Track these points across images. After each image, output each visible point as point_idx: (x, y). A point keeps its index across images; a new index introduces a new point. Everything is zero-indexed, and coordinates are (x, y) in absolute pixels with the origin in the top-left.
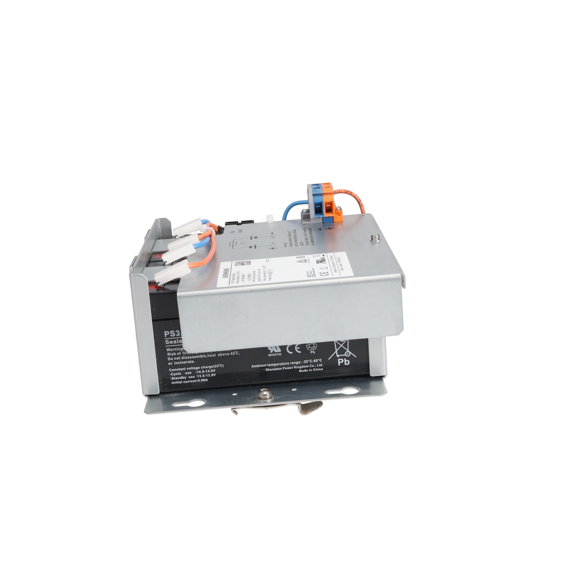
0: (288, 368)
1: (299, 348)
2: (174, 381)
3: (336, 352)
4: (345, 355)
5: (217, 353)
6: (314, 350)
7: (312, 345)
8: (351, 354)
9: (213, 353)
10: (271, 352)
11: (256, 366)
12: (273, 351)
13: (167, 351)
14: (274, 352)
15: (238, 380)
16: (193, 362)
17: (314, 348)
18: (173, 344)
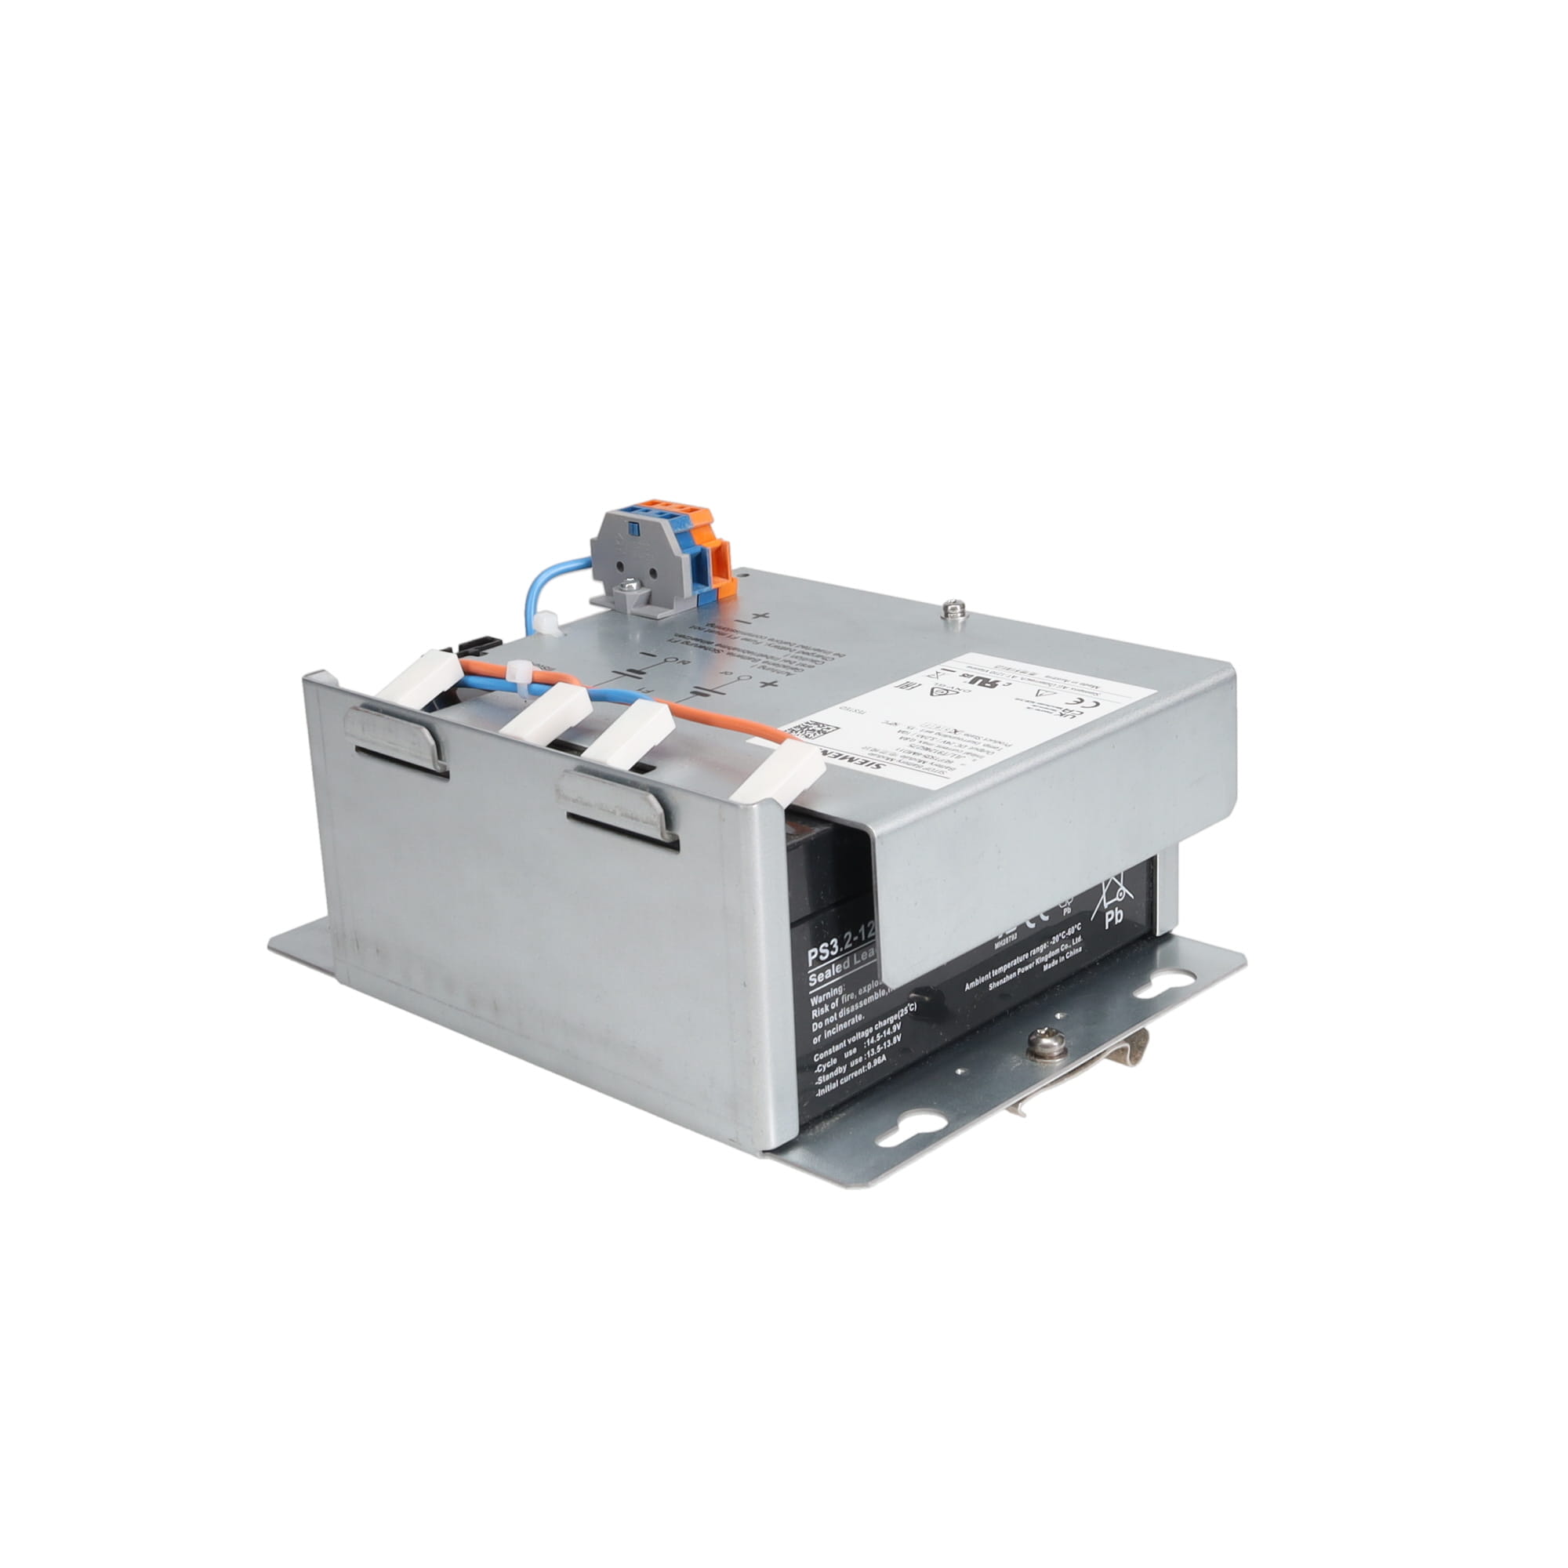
0: (1027, 968)
2: (824, 1085)
3: (1103, 897)
4: (1117, 899)
8: (1126, 893)
11: (973, 984)
13: (811, 1004)
14: (1004, 936)
16: (860, 1018)
18: (825, 981)
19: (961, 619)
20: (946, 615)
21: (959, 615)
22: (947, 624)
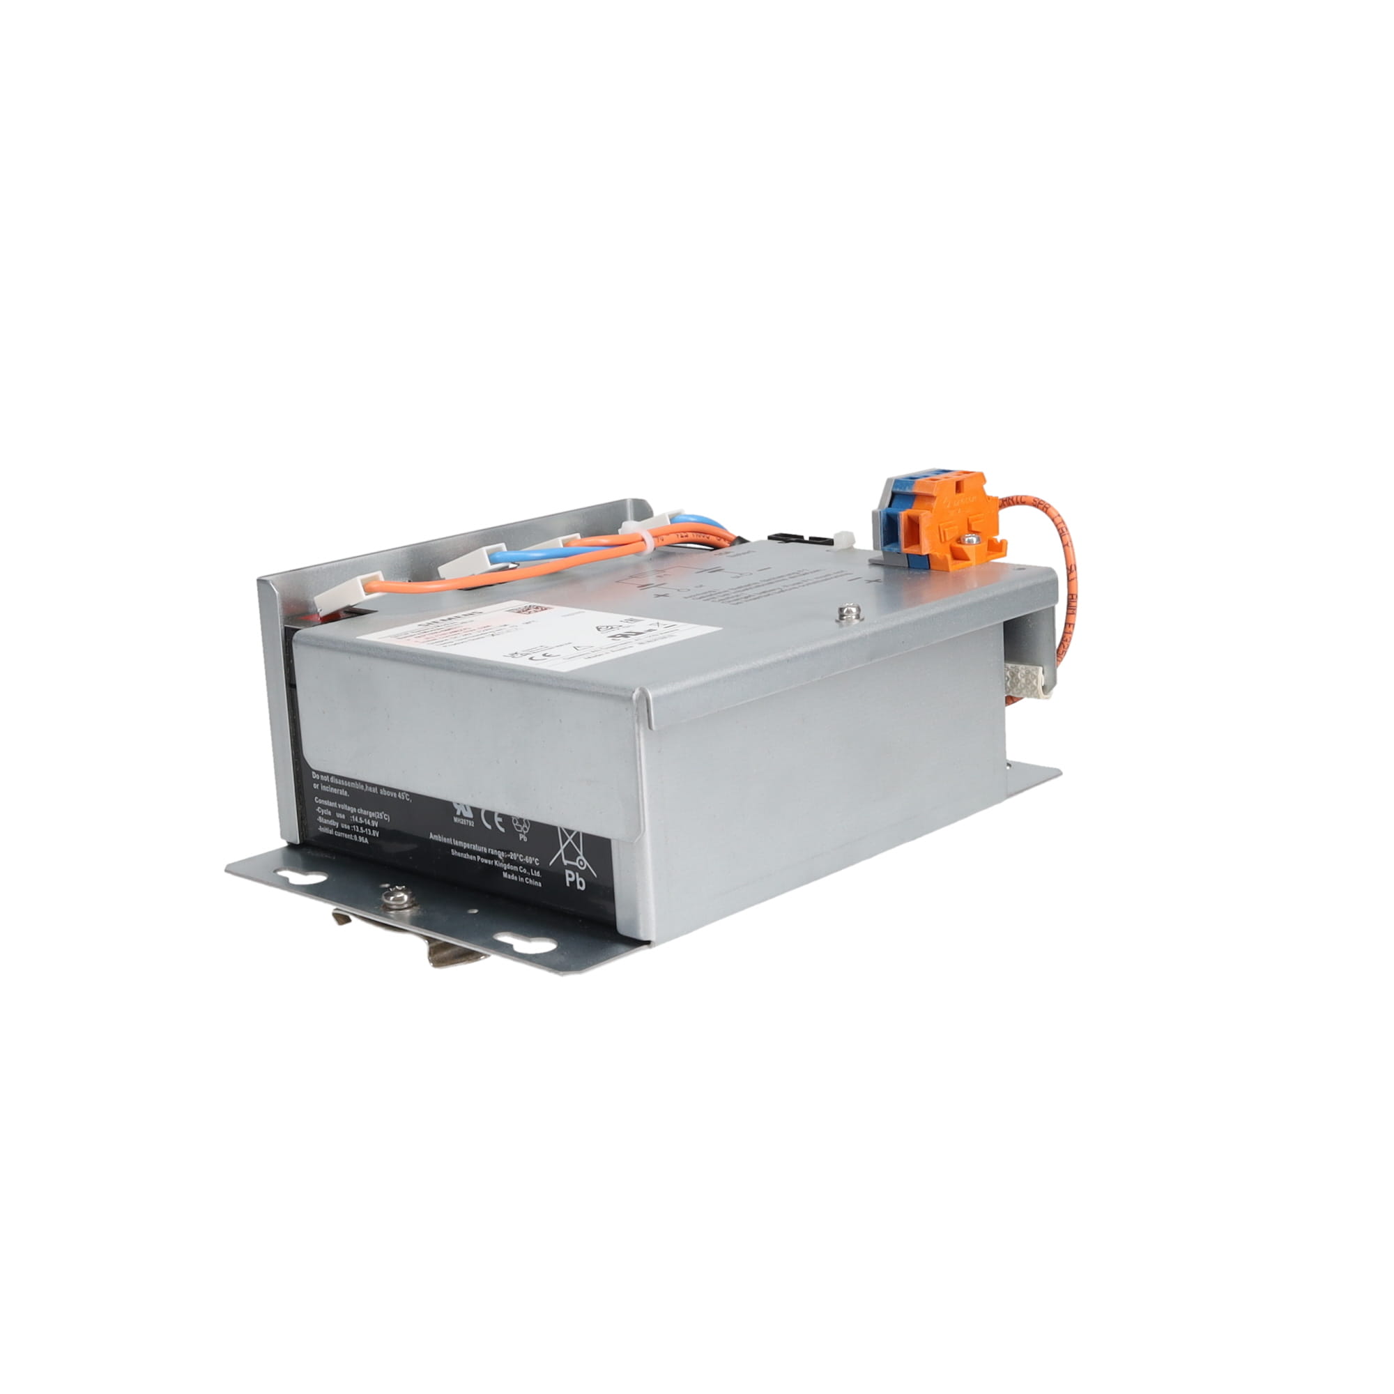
0: (486, 861)
1: (501, 820)
2: (324, 825)
3: (561, 851)
4: (577, 864)
5: (380, 787)
6: (525, 832)
7: (521, 821)
8: (587, 867)
9: (373, 785)
10: (458, 813)
11: (436, 837)
12: (461, 813)
14: (461, 816)
15: (411, 858)
16: (346, 794)
17: (525, 829)
20: (841, 616)
21: (854, 617)
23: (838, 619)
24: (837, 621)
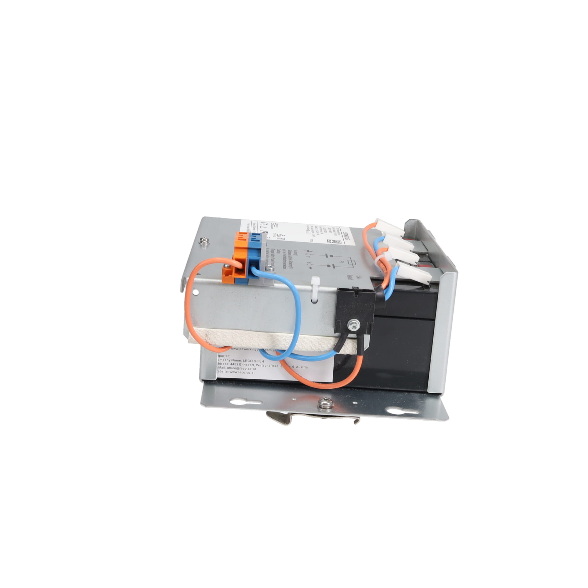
19: (206, 244)
20: (201, 242)
21: (206, 242)
22: (201, 246)
23: (200, 242)
24: (199, 243)
